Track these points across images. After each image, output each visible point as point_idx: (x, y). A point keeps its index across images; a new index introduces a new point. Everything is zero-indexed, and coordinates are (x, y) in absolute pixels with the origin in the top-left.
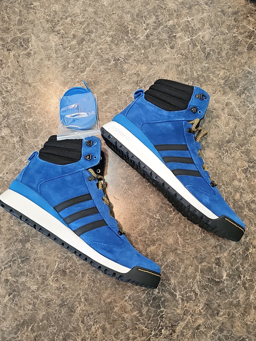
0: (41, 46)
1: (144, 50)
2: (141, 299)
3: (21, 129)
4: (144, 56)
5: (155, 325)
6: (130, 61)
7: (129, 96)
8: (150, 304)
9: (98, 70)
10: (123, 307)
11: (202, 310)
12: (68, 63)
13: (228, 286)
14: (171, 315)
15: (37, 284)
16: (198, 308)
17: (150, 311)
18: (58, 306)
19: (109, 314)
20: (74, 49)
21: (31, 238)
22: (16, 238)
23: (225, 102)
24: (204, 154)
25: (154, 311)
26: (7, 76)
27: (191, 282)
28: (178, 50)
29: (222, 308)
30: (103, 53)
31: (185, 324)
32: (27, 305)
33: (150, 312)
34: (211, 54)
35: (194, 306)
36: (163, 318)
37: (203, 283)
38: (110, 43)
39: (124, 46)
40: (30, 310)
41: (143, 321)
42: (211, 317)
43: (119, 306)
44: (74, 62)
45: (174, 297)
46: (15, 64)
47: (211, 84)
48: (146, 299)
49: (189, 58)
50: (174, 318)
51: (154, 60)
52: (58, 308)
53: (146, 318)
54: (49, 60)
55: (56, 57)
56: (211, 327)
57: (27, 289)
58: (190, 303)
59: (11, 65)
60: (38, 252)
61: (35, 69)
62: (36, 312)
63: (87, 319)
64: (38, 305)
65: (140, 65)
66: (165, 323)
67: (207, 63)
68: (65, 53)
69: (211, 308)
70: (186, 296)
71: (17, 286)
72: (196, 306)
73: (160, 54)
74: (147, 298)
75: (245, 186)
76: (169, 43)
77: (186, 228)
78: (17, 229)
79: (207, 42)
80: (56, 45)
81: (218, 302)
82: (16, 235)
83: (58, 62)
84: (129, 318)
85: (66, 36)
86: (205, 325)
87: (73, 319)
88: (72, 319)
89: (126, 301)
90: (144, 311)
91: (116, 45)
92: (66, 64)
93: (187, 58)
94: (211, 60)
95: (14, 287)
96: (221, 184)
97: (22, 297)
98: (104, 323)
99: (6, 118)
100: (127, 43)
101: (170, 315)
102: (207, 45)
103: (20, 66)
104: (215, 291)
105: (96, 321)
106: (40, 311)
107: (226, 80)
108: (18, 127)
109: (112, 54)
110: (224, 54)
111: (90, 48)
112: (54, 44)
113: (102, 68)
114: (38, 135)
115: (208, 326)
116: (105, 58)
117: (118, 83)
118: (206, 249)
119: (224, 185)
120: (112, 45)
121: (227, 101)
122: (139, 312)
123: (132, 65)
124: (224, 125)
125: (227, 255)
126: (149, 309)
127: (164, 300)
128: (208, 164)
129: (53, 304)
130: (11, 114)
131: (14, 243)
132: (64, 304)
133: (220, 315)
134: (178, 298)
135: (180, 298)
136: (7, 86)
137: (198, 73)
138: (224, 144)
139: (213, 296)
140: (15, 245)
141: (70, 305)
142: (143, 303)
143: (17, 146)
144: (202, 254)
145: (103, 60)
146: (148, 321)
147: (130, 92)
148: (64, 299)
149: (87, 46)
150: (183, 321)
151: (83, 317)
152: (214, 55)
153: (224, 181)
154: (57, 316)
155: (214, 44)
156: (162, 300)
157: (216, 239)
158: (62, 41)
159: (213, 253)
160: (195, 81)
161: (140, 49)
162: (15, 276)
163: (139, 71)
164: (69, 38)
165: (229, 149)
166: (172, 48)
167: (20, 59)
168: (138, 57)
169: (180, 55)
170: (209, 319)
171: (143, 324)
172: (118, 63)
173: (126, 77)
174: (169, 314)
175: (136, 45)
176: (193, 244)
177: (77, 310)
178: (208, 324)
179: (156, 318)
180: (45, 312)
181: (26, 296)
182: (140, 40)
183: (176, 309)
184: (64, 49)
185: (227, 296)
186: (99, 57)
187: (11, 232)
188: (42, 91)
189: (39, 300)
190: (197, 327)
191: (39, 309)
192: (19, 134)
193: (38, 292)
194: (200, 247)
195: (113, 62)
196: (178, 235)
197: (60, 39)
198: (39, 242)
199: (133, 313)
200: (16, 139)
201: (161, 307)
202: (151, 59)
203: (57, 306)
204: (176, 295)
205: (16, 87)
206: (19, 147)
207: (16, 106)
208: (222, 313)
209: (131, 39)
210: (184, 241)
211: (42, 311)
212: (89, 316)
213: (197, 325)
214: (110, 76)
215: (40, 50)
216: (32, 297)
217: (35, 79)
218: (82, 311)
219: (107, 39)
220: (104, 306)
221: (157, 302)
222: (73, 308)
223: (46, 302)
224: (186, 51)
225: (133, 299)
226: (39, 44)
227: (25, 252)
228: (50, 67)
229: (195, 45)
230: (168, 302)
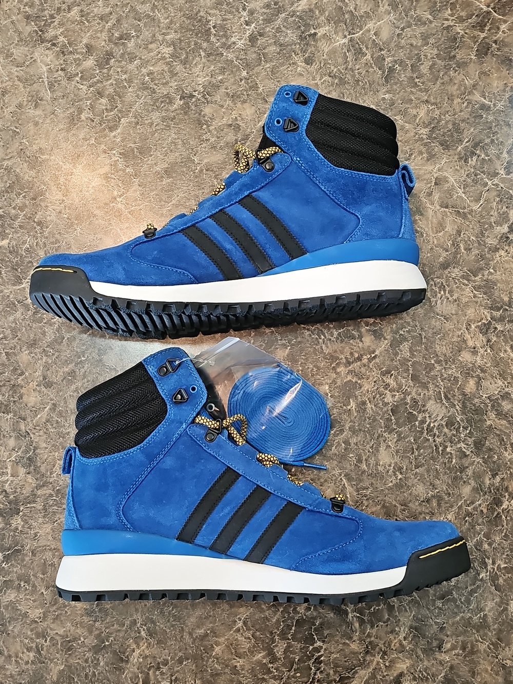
0: (17, 77)
1: (246, 71)
2: (270, 625)
4: (248, 83)
5: (305, 679)
6: (218, 98)
7: (220, 176)
8: (291, 635)
9: (147, 122)
10: (232, 645)
11: (405, 640)
12: (80, 111)
13: (459, 585)
14: (338, 655)
15: (42, 605)
16: (397, 636)
17: (291, 649)
18: (90, 650)
19: (202, 661)
20: (91, 79)
21: (23, 504)
23: (433, 178)
25: (301, 649)
28: (322, 65)
29: (449, 633)
30: (157, 82)
31: (370, 674)
32: (23, 653)
33: (292, 652)
34: (397, 72)
35: (387, 633)
36: (321, 662)
38: (171, 60)
39: (202, 65)
40: (30, 661)
41: (277, 672)
42: (426, 655)
43: (224, 643)
44: (92, 107)
45: (341, 615)
48: (282, 623)
49: (348, 83)
50: (345, 662)
51: (270, 91)
52: (91, 655)
53: (283, 665)
54: (36, 106)
55: (51, 98)
56: (427, 678)
57: (21, 617)
58: (377, 626)
60: (39, 535)
61: (8, 127)
62: (43, 667)
63: (156, 676)
64: (48, 650)
65: (239, 105)
66: (326, 675)
67: (388, 92)
68: (71, 88)
69: (425, 635)
70: (370, 612)
72: (392, 632)
73: (283, 79)
74: (283, 621)
75: (486, 363)
76: (301, 52)
77: (362, 463)
79: (387, 43)
80: (50, 71)
81: (438, 621)
83: (58, 109)
84: (247, 667)
85: (71, 49)
86: (412, 673)
87: (126, 676)
88: (124, 677)
89: (238, 630)
90: (279, 651)
91: (184, 62)
92: (74, 112)
93: (342, 82)
94: (396, 84)
96: (433, 362)
97: (12, 634)
98: (192, 681)
100: (209, 56)
101: (335, 656)
102: (386, 50)
104: (431, 598)
105: (176, 678)
106: (51, 663)
107: (434, 127)
109: (176, 83)
110: (424, 69)
111: (126, 73)
112: (45, 70)
113: (156, 116)
114: (22, 277)
115: (420, 675)
116: (160, 95)
117: (192, 149)
118: (408, 506)
119: (439, 362)
120: (175, 63)
121: (438, 174)
122: (269, 654)
123: (222, 106)
124: (432, 229)
125: (454, 517)
126: (289, 646)
127: (321, 624)
128: (401, 319)
129: (78, 647)
132: (103, 644)
133: (445, 650)
134: (351, 618)
135: (355, 619)
138: (436, 271)
139: (429, 609)
141: (117, 647)
142: (276, 632)
144: (398, 519)
145: (158, 99)
146: (288, 671)
147: (222, 168)
148: (103, 635)
149: (119, 70)
150: (365, 667)
151: (146, 670)
152: (402, 72)
153: (439, 354)
154: (90, 673)
155: (402, 47)
156: (317, 624)
157: (429, 484)
158: (62, 62)
159: (423, 515)
161: (238, 69)
163: (238, 118)
164: (77, 53)
165: (446, 282)
166: (309, 61)
168: (234, 87)
169: (326, 78)
170: (421, 660)
171: (277, 679)
172: (190, 104)
173: (209, 134)
174: (333, 653)
175: (227, 60)
176: (379, 499)
177: (132, 656)
178: (420, 671)
179: (306, 664)
180: (64, 666)
181: (20, 632)
182: (235, 48)
183: (347, 641)
184: (68, 80)
185: (457, 606)
186: (148, 92)
188: (26, 177)
189: (48, 640)
190: (397, 680)
191: (49, 660)
193: (46, 623)
194: (394, 503)
195: (178, 103)
196: (344, 480)
197: (57, 57)
198: (41, 513)
199: (254, 657)
201: (316, 639)
202: (263, 89)
203: (88, 651)
204: (347, 611)
208: (449, 646)
209: (217, 48)
210: (358, 491)
211: (56, 664)
212: (159, 668)
213: (395, 675)
214: (175, 133)
215: (16, 85)
216: (32, 635)
217: (9, 151)
218: (143, 658)
219: (162, 52)
220: (192, 646)
221: (306, 630)
222: (124, 653)
223: (64, 644)
224: (341, 68)
225: (252, 627)
226: (12, 71)
227: (11, 537)
228: (41, 121)
229: (359, 53)
230: (329, 628)
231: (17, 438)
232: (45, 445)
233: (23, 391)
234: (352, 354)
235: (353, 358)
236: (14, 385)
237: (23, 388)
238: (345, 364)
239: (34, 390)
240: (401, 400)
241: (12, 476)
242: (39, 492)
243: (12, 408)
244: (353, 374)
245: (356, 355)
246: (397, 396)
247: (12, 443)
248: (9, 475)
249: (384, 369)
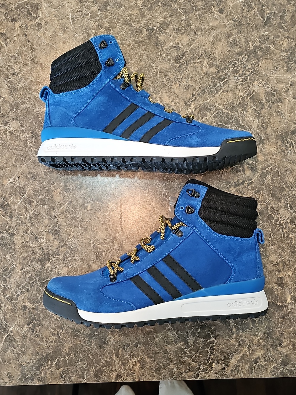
0: (54, 14)
1: (184, 16)
2: (186, 328)
3: (33, 122)
4: (185, 23)
5: (204, 358)
6: (168, 31)
7: (167, 76)
8: (198, 334)
9: (127, 43)
10: (165, 338)
11: (261, 340)
12: (89, 35)
13: (292, 311)
14: (223, 346)
16: (257, 337)
17: (198, 342)
18: (87, 337)
19: (148, 346)
20: (96, 17)
21: (52, 256)
22: (33, 257)
23: (289, 82)
24: (263, 149)
25: (203, 342)
26: (13, 54)
28: (229, 14)
29: (286, 337)
30: (133, 20)
31: (241, 357)
32: (50, 336)
33: (198, 343)
34: (272, 19)
35: (251, 335)
36: (214, 349)
38: (142, 8)
39: (159, 11)
40: (54, 341)
41: (189, 353)
42: (272, 348)
43: (161, 336)
44: (96, 34)
45: (226, 325)
46: (22, 39)
47: (271, 58)
48: (193, 327)
49: (243, 25)
50: (227, 350)
51: (198, 28)
52: (87, 339)
53: (193, 350)
54: (64, 32)
55: (73, 27)
56: (272, 361)
57: (49, 317)
58: (246, 331)
59: (17, 39)
60: (60, 273)
61: (48, 43)
62: (61, 344)
63: (122, 352)
64: (63, 336)
65: (180, 35)
66: (217, 356)
67: (266, 31)
68: (84, 22)
69: (272, 337)
70: (242, 323)
71: (37, 314)
72: (254, 335)
73: (206, 21)
76: (217, 6)
78: (34, 245)
79: (267, 3)
80: (73, 12)
81: (280, 330)
82: (34, 253)
83: (76, 34)
84: (173, 350)
86: (264, 358)
87: (106, 352)
88: (105, 352)
89: (169, 330)
90: (191, 342)
91: (150, 9)
92: (86, 36)
93: (240, 24)
94: (271, 26)
95: (33, 314)
96: (284, 187)
97: (44, 326)
98: (142, 356)
99: (15, 108)
100: (164, 6)
101: (222, 346)
102: (266, 6)
103: (29, 41)
104: (276, 317)
105: (133, 354)
106: (65, 342)
107: (291, 52)
108: (30, 120)
109: (144, 21)
110: (288, 18)
111: (116, 14)
112: (70, 11)
113: (132, 40)
115: (269, 359)
116: (135, 28)
117: (152, 60)
118: (266, 267)
119: (287, 187)
120: (144, 10)
121: (292, 80)
122: (185, 344)
123: (170, 36)
124: (288, 111)
125: (292, 274)
126: (196, 340)
127: (215, 329)
128: (267, 162)
129: (80, 335)
130: (21, 103)
131: (31, 263)
132: (94, 334)
133: (283, 346)
134: (231, 326)
135: (234, 327)
136: (13, 67)
137: (255, 44)
138: (289, 135)
139: (275, 323)
140: (32, 265)
141: (101, 336)
142: (190, 332)
143: (29, 144)
145: (133, 31)
146: (195, 353)
147: (169, 71)
149: (112, 12)
150: (238, 353)
151: (117, 349)
152: (275, 19)
153: (288, 182)
154: (86, 349)
155: (275, 5)
156: (212, 329)
157: (278, 255)
158: (80, 7)
159: (274, 272)
160: (251, 55)
161: (180, 15)
162: (34, 302)
163: (179, 43)
164: (89, 2)
165: (294, 142)
166: (221, 11)
167: (29, 32)
168: (178, 25)
169: (231, 21)
170: (269, 351)
171: (189, 357)
172: (152, 34)
173: (162, 51)
174: (220, 345)
175: (174, 9)
177: (110, 341)
178: (269, 357)
179: (205, 350)
180: (72, 345)
181: (49, 325)
182: (179, 2)
183: (229, 339)
184: (83, 17)
185: (291, 323)
186: (128, 26)
187: (27, 249)
189: (64, 330)
190: (255, 361)
191: (64, 341)
192: (32, 129)
193: (63, 321)
195: (145, 33)
197: (77, 3)
198: (61, 261)
199: (177, 344)
200: (27, 135)
201: (212, 337)
202: (194, 27)
204: (230, 322)
205: (25, 68)
206: (32, 144)
207: (25, 93)
208: (285, 344)
209: (169, 2)
211: (68, 343)
212: (124, 348)
213: (255, 358)
214: (143, 50)
215: (53, 19)
216: (55, 327)
217: (48, 57)
218: (116, 342)
219: (137, 3)
220: (143, 337)
221: (206, 331)
222: (105, 339)
223: (73, 333)
224: (240, 16)
225: (177, 328)
226: (51, 11)
227: (45, 273)
228: (67, 41)
229: (250, 8)
230: (219, 331)
231: (50, 219)
232: (65, 224)
233: (54, 193)
234: (238, 180)
235: (239, 183)
236: (48, 190)
237: (54, 192)
238: (234, 186)
239: (59, 193)
240: (265, 207)
241: (46, 240)
242: (61, 250)
243: (47, 202)
244: (239, 192)
245: (241, 181)
246: (263, 205)
247: (46, 222)
248: (45, 239)
249: (256, 190)
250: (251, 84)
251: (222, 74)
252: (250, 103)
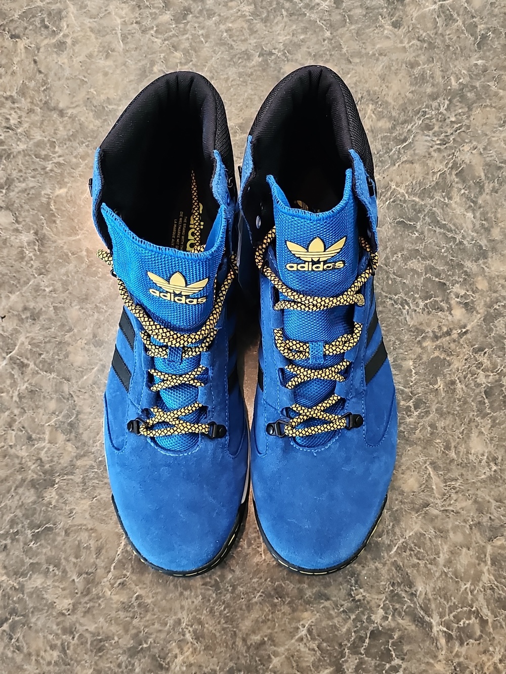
0: (90, 28)
1: (329, 32)
2: (339, 635)
3: (39, 214)
4: (331, 44)
6: (299, 56)
8: (364, 649)
9: (222, 77)
10: (293, 656)
11: (500, 663)
12: (153, 63)
15: (73, 594)
16: (491, 657)
17: (364, 666)
18: (124, 653)
20: (166, 32)
21: (59, 476)
22: (20, 477)
24: (486, 268)
25: (376, 667)
26: (8, 93)
27: (468, 589)
28: (410, 29)
30: (235, 38)
32: (45, 651)
33: (364, 670)
34: (490, 39)
35: (479, 653)
37: (501, 592)
38: (251, 18)
39: (283, 24)
40: (53, 662)
43: (283, 654)
44: (166, 60)
45: (425, 629)
46: (28, 68)
47: (494, 105)
48: (353, 634)
49: (438, 47)
51: (354, 52)
52: (125, 658)
54: (107, 57)
55: (123, 49)
57: (46, 608)
58: (468, 644)
59: (18, 69)
60: (75, 511)
61: (76, 76)
62: (68, 670)
64: (75, 651)
67: (480, 58)
68: (144, 41)
70: (458, 627)
71: (20, 600)
72: (484, 652)
73: (369, 40)
74: (355, 632)
76: (389, 16)
77: (450, 450)
78: (23, 453)
79: (480, 11)
80: (124, 23)
82: (22, 469)
83: (129, 61)
85: (148, 4)
89: (301, 639)
90: (350, 667)
91: (265, 21)
92: (147, 64)
93: (432, 46)
94: (489, 50)
95: (13, 601)
97: (34, 628)
99: (5, 188)
100: (291, 16)
102: (479, 17)
103: (40, 72)
106: (78, 665)
108: (33, 209)
109: (255, 41)
111: (203, 28)
112: (119, 22)
113: (232, 72)
114: (79, 227)
116: (238, 51)
118: (504, 503)
120: (255, 21)
122: (337, 671)
126: (361, 663)
127: (401, 638)
128: (495, 292)
129: (111, 648)
130: (17, 179)
131: (15, 489)
134: (436, 632)
135: (441, 633)
136: (8, 117)
137: (461, 81)
140: (17, 494)
141: (156, 650)
142: (346, 645)
143: (29, 253)
144: (492, 517)
145: (235, 55)
148: (141, 635)
152: (496, 39)
155: (496, 16)
156: (396, 638)
158: (137, 15)
160: (454, 98)
161: (322, 29)
162: (16, 573)
164: (154, 8)
166: (396, 25)
167: (41, 57)
168: (317, 47)
169: (415, 42)
172: (269, 61)
175: (310, 20)
176: (469, 492)
177: (174, 664)
180: (92, 670)
181: (44, 625)
182: (319, 9)
183: (431, 661)
184: (142, 33)
186: (225, 48)
187: (9, 460)
188: (91, 126)
189: (76, 637)
191: (76, 661)
192: (35, 226)
193: (75, 616)
194: (488, 498)
196: (430, 469)
197: (133, 10)
198: (79, 486)
200: (26, 237)
201: (394, 656)
202: (347, 50)
203: (122, 654)
204: (431, 623)
205: (29, 117)
206: (34, 255)
207: (28, 161)
209: (300, 8)
210: (446, 482)
211: (83, 667)
214: (252, 89)
215: (87, 35)
216: (58, 629)
217: (74, 99)
218: (186, 666)
219: (243, 9)
220: (245, 654)
221: (382, 644)
222: (164, 659)
223: (95, 643)
224: (431, 33)
225: (318, 636)
226: (85, 22)
227: (42, 512)
228: (111, 71)
229: (450, 20)
230: (410, 643)
231: (59, 400)
232: (89, 410)
233: (70, 349)
234: (439, 327)
235: (441, 332)
236: (60, 343)
237: (70, 346)
238: (432, 339)
239: (82, 349)
240: (496, 381)
241: (50, 442)
242: (79, 463)
243: (56, 367)
244: (441, 350)
245: (445, 329)
246: (491, 377)
247: (52, 405)
248: (47, 442)
249: (476, 346)
250: (457, 150)
251: (401, 132)
252: (457, 183)
